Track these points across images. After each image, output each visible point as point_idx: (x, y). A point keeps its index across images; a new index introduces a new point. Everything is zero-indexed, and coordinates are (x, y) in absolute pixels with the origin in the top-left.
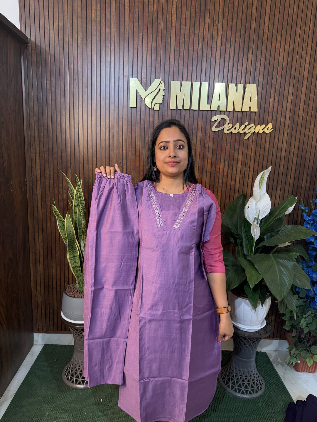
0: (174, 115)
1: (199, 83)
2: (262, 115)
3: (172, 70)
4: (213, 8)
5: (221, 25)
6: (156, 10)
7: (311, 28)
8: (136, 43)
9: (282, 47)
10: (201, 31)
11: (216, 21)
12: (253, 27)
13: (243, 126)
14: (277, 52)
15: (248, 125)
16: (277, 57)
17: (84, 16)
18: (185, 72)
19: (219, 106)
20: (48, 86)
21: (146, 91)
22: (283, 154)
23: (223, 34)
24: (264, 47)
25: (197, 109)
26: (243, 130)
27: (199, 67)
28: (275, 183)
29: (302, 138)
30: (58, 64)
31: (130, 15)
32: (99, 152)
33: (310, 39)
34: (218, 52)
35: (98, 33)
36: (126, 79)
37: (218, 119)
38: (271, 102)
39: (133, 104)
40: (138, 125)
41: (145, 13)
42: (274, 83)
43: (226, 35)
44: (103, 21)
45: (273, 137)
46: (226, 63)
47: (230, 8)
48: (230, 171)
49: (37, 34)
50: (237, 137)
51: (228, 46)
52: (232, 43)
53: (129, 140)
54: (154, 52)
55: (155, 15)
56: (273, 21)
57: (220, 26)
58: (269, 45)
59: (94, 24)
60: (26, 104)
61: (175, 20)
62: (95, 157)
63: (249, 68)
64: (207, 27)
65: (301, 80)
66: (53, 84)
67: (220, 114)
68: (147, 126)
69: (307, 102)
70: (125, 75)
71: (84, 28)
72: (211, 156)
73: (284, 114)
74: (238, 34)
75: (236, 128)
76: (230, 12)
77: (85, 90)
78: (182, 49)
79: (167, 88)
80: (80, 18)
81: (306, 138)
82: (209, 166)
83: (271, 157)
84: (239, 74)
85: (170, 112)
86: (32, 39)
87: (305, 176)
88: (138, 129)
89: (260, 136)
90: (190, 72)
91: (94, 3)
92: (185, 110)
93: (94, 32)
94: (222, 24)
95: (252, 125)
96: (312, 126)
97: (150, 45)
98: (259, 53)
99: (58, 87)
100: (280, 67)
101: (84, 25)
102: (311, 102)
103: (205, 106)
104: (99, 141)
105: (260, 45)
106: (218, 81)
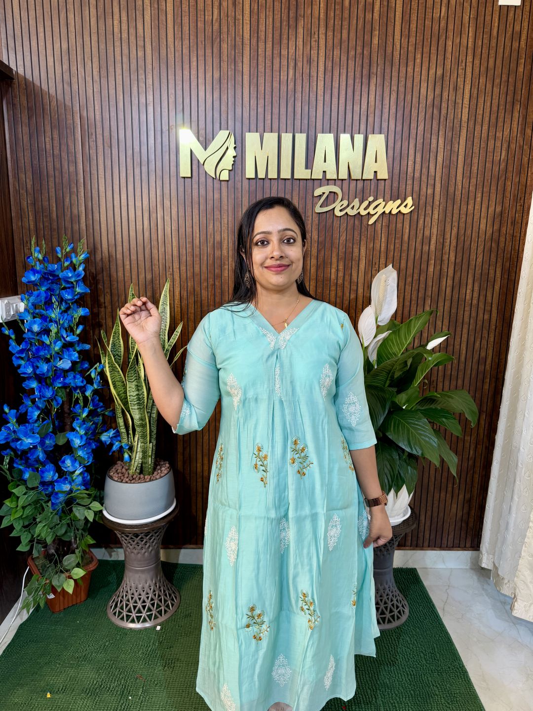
0: (253, 188)
1: (291, 135)
2: (395, 185)
3: (246, 115)
4: (310, 11)
5: (324, 40)
6: (216, 20)
7: (470, 40)
8: (186, 73)
9: (424, 72)
10: (292, 51)
11: (315, 33)
12: (375, 41)
13: (366, 203)
14: (417, 80)
15: (373, 201)
16: (416, 89)
17: (102, 32)
18: (268, 117)
19: (324, 172)
20: (48, 146)
21: (205, 150)
22: (433, 247)
23: (327, 54)
24: (395, 74)
25: (289, 177)
26: (365, 209)
27: (290, 109)
28: (421, 295)
29: (463, 220)
30: (63, 111)
31: (176, 28)
32: (133, 251)
33: (470, 58)
34: (321, 84)
35: (125, 60)
36: (173, 132)
37: (324, 193)
38: (410, 163)
39: (185, 171)
40: (196, 206)
41: (199, 23)
42: (413, 132)
43: (331, 56)
44: (132, 38)
45: (416, 221)
46: (335, 101)
47: (338, 12)
48: (347, 277)
49: (28, 63)
50: (357, 222)
51: (336, 73)
52: (343, 69)
53: (182, 230)
54: (217, 86)
55: (216, 26)
56: (407, 30)
57: (322, 42)
58: (403, 70)
59: (117, 44)
60: (14, 177)
61: (249, 34)
62: (128, 259)
63: (371, 109)
64: (301, 43)
65: (457, 125)
66: (56, 143)
67: (328, 185)
68: (210, 207)
69: (469, 161)
70: (170, 125)
71: (103, 52)
72: (316, 254)
73: (431, 182)
74: (352, 53)
75: (354, 206)
76: (337, 18)
77: (108, 151)
78: (261, 80)
79: (240, 145)
80: (96, 35)
81: (469, 221)
82: (313, 270)
83: (413, 253)
84: (356, 118)
85: (246, 183)
86: (19, 72)
87: (470, 281)
88: (196, 211)
89: (393, 219)
90: (275, 117)
91: (116, 10)
92: (271, 179)
93: (118, 58)
94: (324, 37)
95: (380, 201)
96: (479, 199)
97: (209, 75)
98: (387, 84)
99: (64, 147)
100: (422, 105)
101: (102, 46)
102: (475, 161)
103: (301, 173)
104: (132, 234)
105: (388, 71)
106: (323, 133)
